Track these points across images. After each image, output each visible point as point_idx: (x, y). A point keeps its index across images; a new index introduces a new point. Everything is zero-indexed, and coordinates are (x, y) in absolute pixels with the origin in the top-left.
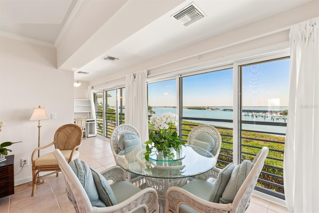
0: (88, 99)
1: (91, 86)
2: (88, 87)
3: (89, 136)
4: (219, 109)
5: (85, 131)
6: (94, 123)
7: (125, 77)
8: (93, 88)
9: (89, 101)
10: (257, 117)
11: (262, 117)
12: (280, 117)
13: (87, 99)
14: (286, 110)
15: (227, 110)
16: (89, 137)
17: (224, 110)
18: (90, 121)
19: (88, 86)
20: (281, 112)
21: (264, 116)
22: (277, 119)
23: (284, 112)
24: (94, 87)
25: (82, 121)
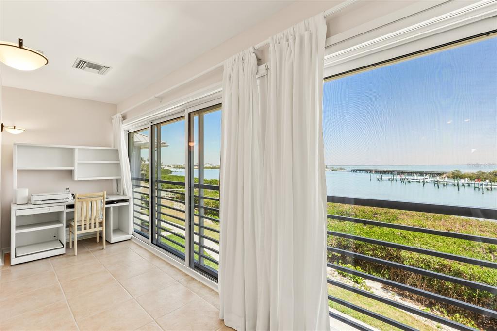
0: (114, 147)
1: (119, 115)
2: (115, 117)
3: (114, 239)
4: (344, 169)
5: (101, 229)
6: (128, 206)
7: (222, 67)
8: (124, 118)
9: (116, 152)
10: (410, 182)
11: (418, 182)
12: (448, 182)
13: (110, 147)
14: (456, 171)
15: (358, 170)
16: (112, 242)
17: (354, 171)
18: (118, 202)
19: (113, 115)
20: (448, 175)
21: (421, 181)
22: (444, 186)
23: (452, 174)
24: (128, 117)
25: (94, 204)
